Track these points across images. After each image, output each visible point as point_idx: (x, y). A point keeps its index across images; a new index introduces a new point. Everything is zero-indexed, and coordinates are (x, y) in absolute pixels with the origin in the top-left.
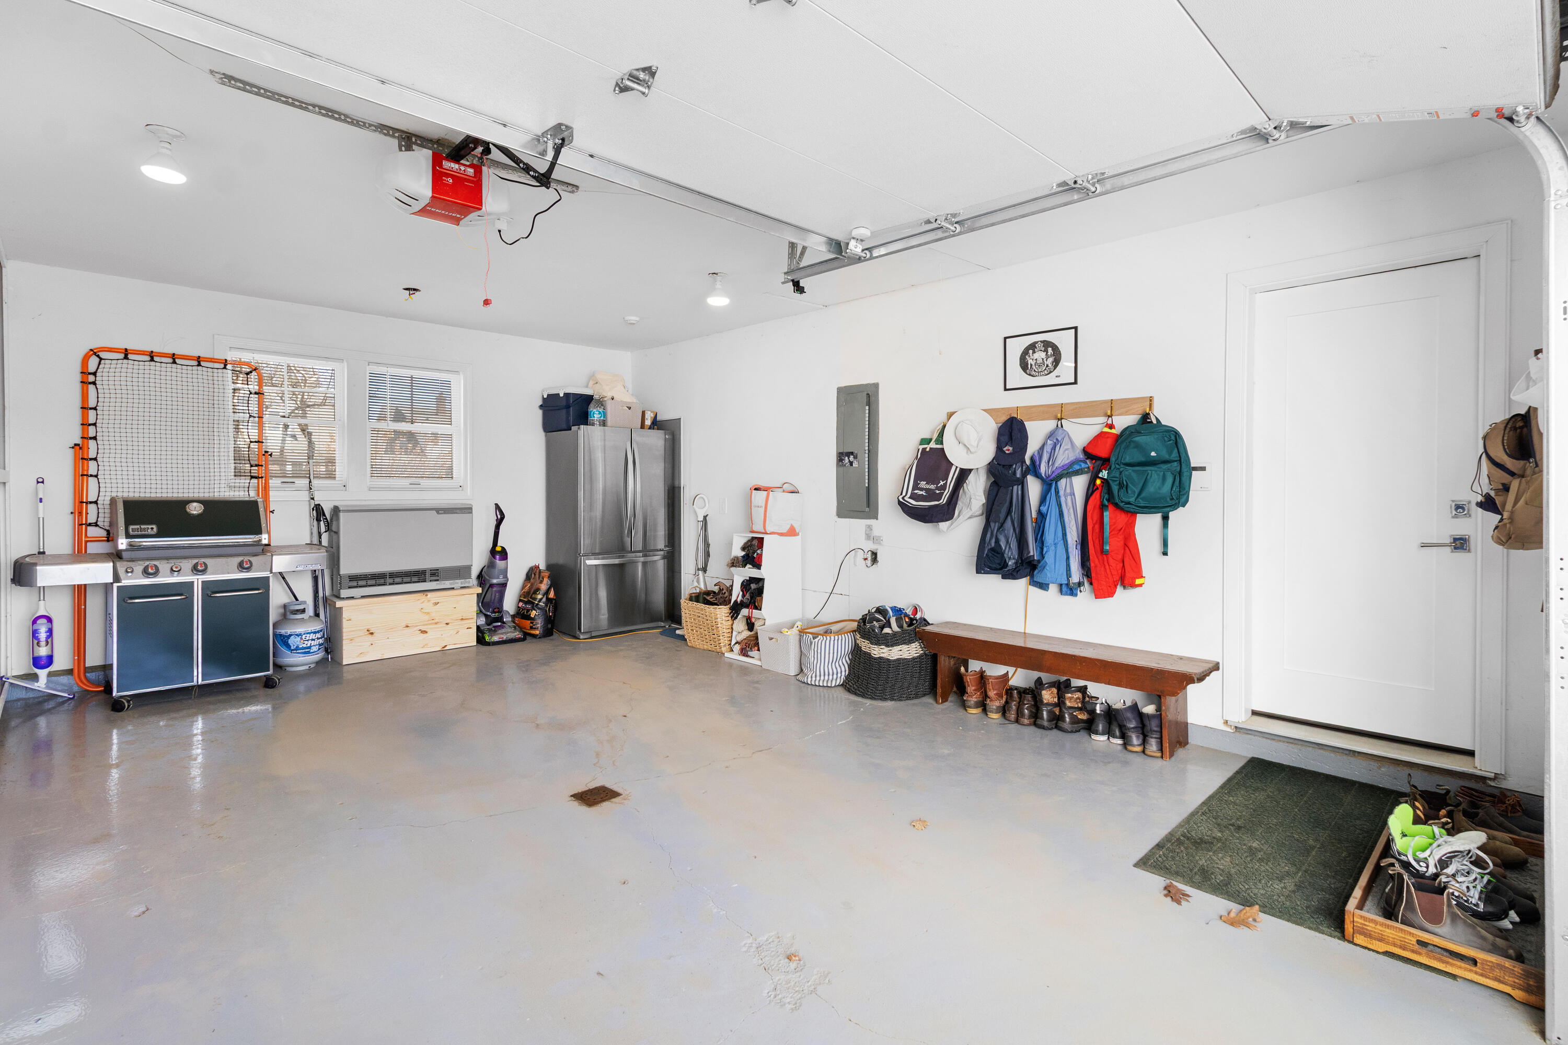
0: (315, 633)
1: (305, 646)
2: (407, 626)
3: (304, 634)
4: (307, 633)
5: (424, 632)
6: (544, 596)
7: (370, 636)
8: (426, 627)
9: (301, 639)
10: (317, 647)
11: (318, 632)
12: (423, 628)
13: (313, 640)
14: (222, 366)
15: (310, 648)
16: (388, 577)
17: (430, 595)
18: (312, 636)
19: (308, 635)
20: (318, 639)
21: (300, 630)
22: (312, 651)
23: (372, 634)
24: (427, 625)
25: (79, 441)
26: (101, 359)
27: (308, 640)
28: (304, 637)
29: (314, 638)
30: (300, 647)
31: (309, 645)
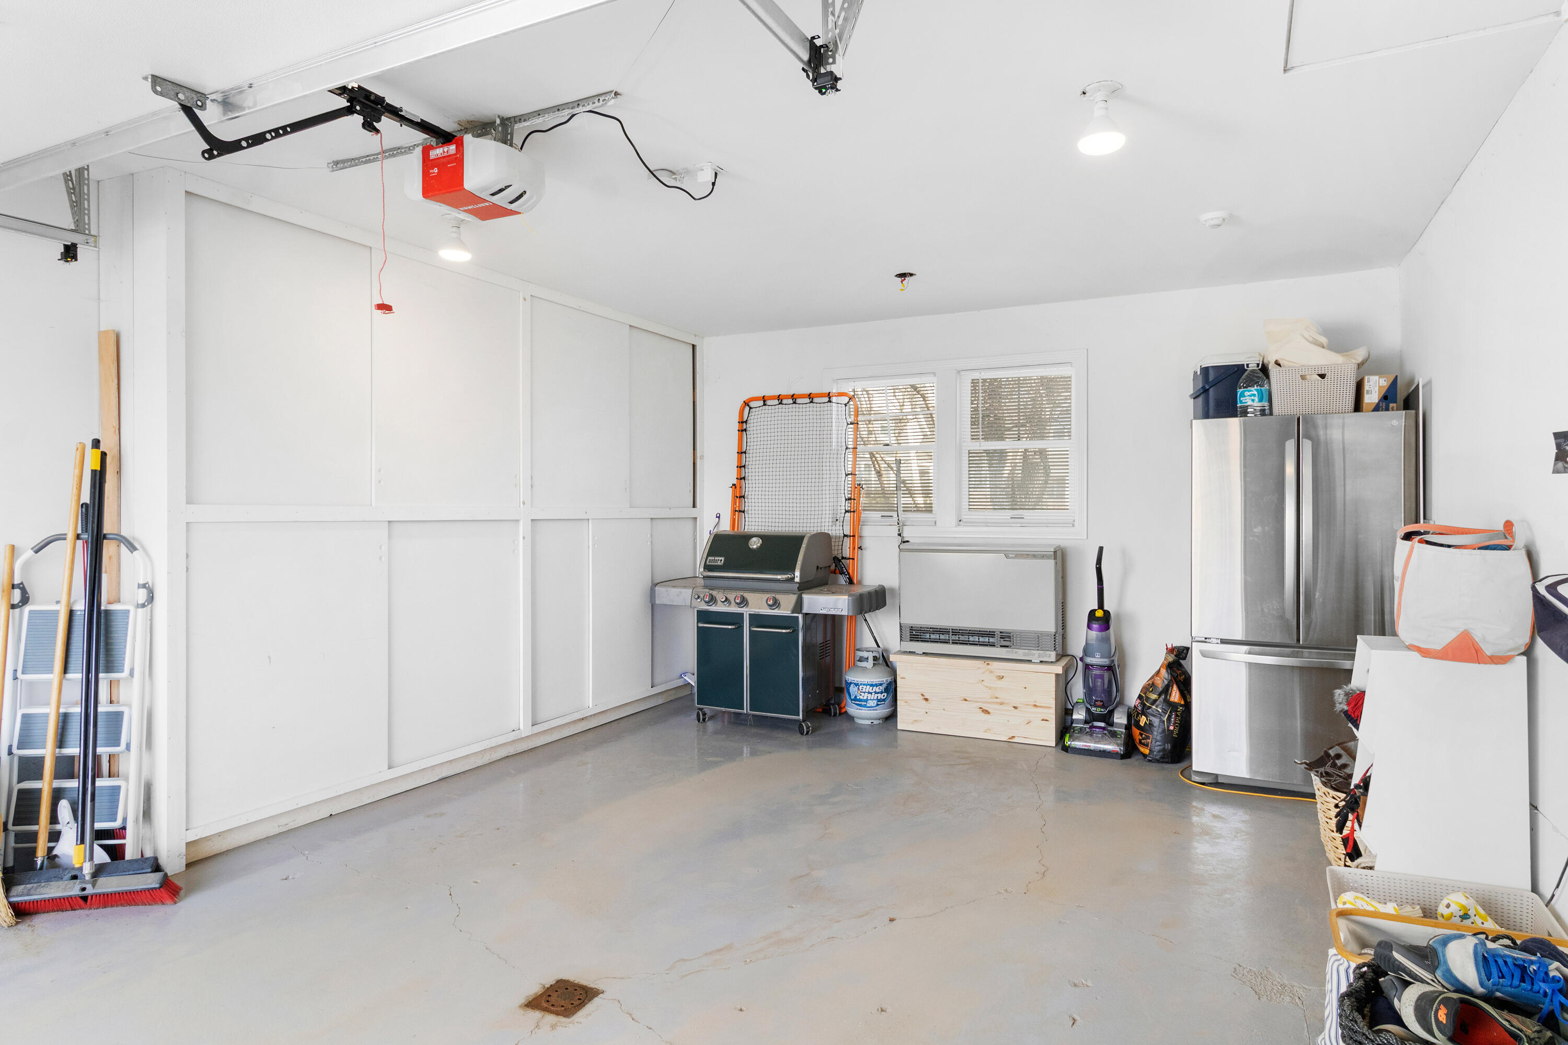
0: (872, 685)
1: (861, 697)
2: (966, 700)
3: (861, 684)
4: (864, 685)
5: (986, 712)
6: (1160, 695)
7: (924, 702)
8: (988, 705)
9: (859, 689)
10: (875, 702)
11: (876, 685)
12: (985, 707)
13: (869, 693)
14: (827, 399)
15: (866, 701)
16: (951, 633)
17: (995, 665)
18: (869, 689)
19: (865, 687)
20: (876, 693)
21: (859, 680)
22: (868, 705)
23: (926, 700)
24: (988, 703)
25: (735, 482)
26: (751, 408)
27: (864, 693)
28: (861, 687)
29: (871, 691)
30: (858, 698)
31: (865, 698)
